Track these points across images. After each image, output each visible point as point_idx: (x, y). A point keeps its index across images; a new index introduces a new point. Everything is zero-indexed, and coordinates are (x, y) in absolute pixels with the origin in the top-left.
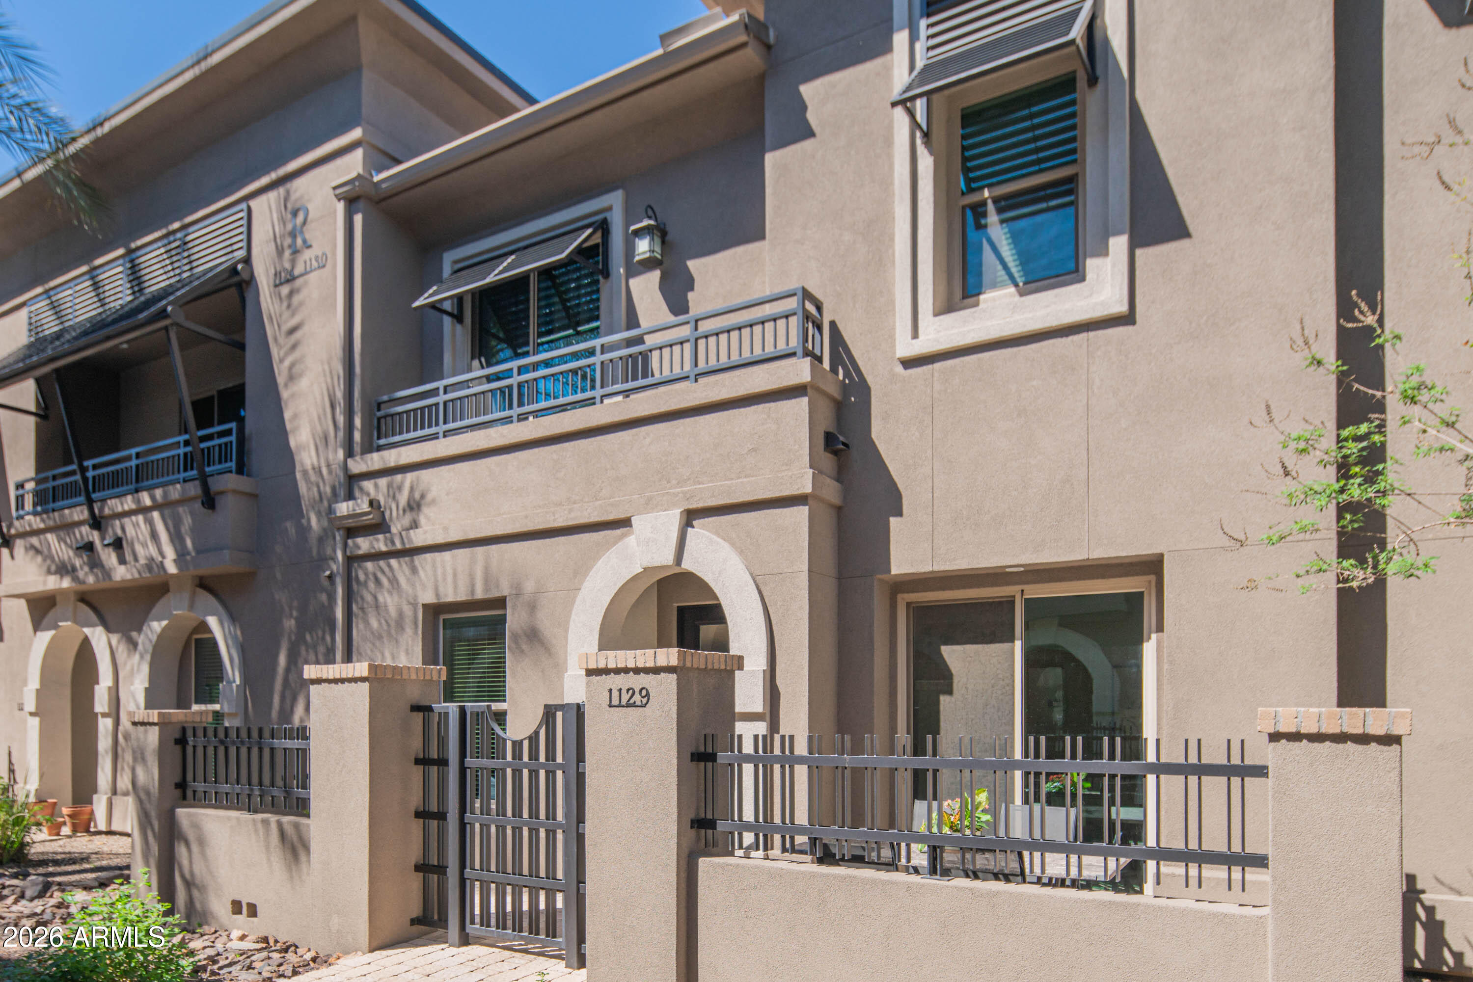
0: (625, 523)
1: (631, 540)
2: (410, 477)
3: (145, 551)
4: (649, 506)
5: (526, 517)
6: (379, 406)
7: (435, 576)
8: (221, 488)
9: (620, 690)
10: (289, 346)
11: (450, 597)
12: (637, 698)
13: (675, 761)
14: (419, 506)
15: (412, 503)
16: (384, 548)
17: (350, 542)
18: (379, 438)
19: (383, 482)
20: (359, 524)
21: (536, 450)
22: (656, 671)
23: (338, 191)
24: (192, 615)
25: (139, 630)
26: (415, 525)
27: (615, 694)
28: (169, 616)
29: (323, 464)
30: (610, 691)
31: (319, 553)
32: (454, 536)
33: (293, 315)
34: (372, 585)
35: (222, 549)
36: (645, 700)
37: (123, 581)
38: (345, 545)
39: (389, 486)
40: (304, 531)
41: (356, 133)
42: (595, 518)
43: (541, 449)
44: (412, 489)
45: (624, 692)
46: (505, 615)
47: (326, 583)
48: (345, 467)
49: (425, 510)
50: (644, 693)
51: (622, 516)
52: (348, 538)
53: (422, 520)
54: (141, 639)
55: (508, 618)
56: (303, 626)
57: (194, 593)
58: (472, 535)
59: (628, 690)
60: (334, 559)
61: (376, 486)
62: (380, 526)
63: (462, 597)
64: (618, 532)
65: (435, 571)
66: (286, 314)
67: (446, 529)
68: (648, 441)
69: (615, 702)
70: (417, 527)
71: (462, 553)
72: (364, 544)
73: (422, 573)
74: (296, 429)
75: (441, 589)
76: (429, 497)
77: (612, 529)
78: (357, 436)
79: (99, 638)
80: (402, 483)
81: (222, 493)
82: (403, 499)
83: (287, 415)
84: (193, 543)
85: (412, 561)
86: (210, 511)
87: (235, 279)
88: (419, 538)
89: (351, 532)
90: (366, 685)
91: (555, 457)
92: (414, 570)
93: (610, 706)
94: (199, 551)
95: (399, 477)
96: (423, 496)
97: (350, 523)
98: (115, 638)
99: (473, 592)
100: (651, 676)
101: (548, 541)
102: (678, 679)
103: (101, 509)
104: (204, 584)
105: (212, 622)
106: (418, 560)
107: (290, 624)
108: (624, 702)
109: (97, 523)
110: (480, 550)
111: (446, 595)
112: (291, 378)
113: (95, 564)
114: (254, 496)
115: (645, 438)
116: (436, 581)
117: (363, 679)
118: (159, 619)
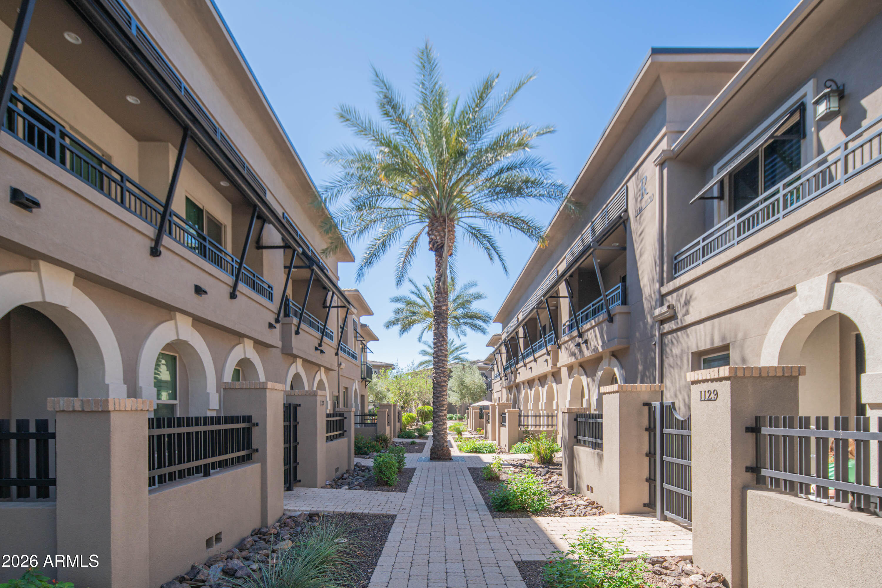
0: (792, 289)
1: (797, 299)
2: (685, 290)
3: (593, 343)
4: (809, 274)
5: (738, 298)
6: (676, 258)
7: (696, 337)
8: (615, 313)
9: (705, 392)
10: (640, 240)
11: (702, 348)
12: (712, 396)
13: (730, 431)
14: (689, 302)
15: (686, 301)
16: (674, 327)
17: (661, 327)
18: (675, 273)
19: (675, 295)
20: (664, 318)
21: (745, 259)
22: (720, 379)
23: (656, 163)
24: (609, 367)
25: (595, 376)
26: (687, 313)
27: (703, 393)
28: (603, 369)
29: (652, 293)
30: (701, 392)
31: (651, 334)
32: (704, 316)
33: (641, 226)
34: (670, 345)
35: (614, 339)
36: (716, 397)
37: (588, 357)
38: (660, 329)
39: (677, 296)
40: (645, 324)
41: (664, 130)
42: (776, 290)
43: (748, 257)
44: (686, 295)
45: (706, 392)
46: (729, 354)
47: (653, 347)
48: (660, 291)
49: (692, 304)
50: (715, 392)
51: (791, 285)
52: (662, 325)
53: (691, 310)
54: (596, 378)
55: (731, 355)
56: (645, 368)
57: (610, 359)
58: (712, 313)
59: (708, 392)
60: (655, 335)
61: (672, 297)
62: (673, 317)
63: (708, 346)
64: (791, 295)
65: (696, 335)
66: (639, 227)
67: (700, 312)
68: (809, 234)
69: (703, 399)
70: (688, 314)
71: (708, 323)
72: (667, 327)
73: (690, 337)
74: (643, 278)
75: (699, 345)
76: (693, 297)
77: (788, 294)
78: (665, 275)
79: (584, 379)
80: (682, 293)
81: (615, 315)
82: (683, 301)
83: (640, 272)
84: (607, 338)
85: (687, 332)
86: (611, 323)
87: (621, 221)
88: (689, 320)
89: (662, 322)
90: (617, 395)
91: (755, 260)
92: (688, 336)
93: (701, 401)
94: (608, 341)
95: (681, 291)
96: (691, 297)
97: (660, 318)
98: (589, 379)
99: (712, 342)
100: (718, 383)
101: (751, 309)
102: (731, 384)
103: (582, 330)
104: (614, 355)
105: (616, 370)
106: (689, 330)
107: (640, 367)
108: (706, 399)
109: (580, 335)
110: (716, 321)
111: (701, 347)
112: (641, 255)
113: (581, 351)
114: (629, 313)
115: (808, 233)
116: (697, 340)
117: (617, 392)
118: (600, 371)
